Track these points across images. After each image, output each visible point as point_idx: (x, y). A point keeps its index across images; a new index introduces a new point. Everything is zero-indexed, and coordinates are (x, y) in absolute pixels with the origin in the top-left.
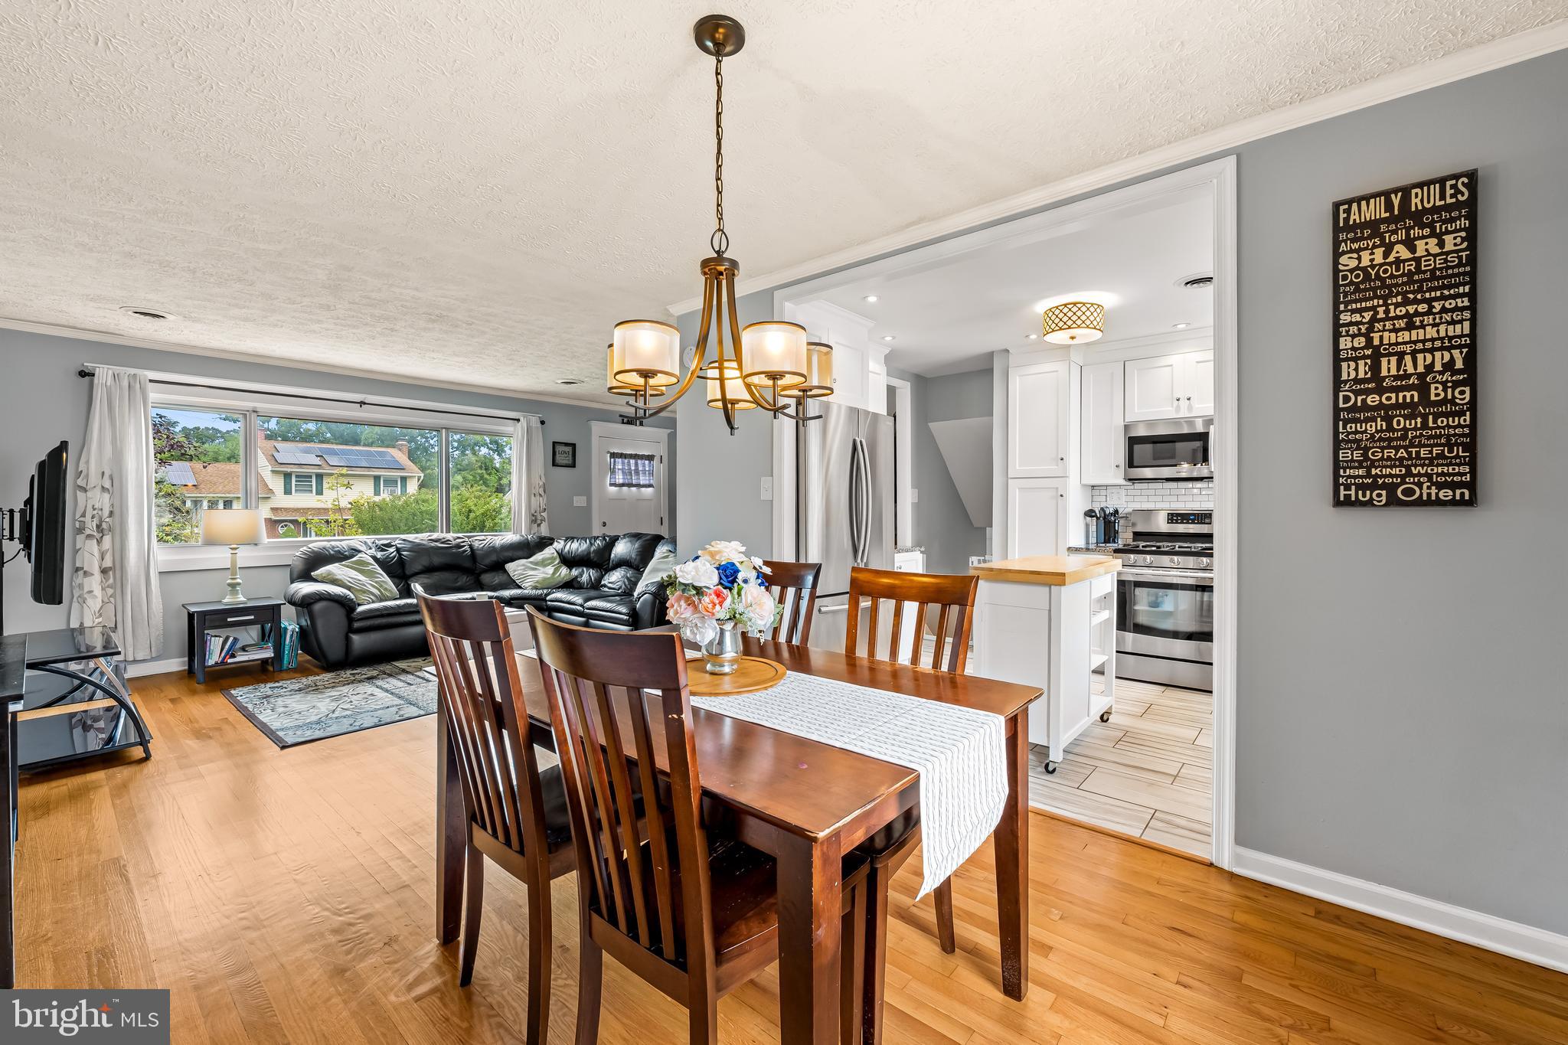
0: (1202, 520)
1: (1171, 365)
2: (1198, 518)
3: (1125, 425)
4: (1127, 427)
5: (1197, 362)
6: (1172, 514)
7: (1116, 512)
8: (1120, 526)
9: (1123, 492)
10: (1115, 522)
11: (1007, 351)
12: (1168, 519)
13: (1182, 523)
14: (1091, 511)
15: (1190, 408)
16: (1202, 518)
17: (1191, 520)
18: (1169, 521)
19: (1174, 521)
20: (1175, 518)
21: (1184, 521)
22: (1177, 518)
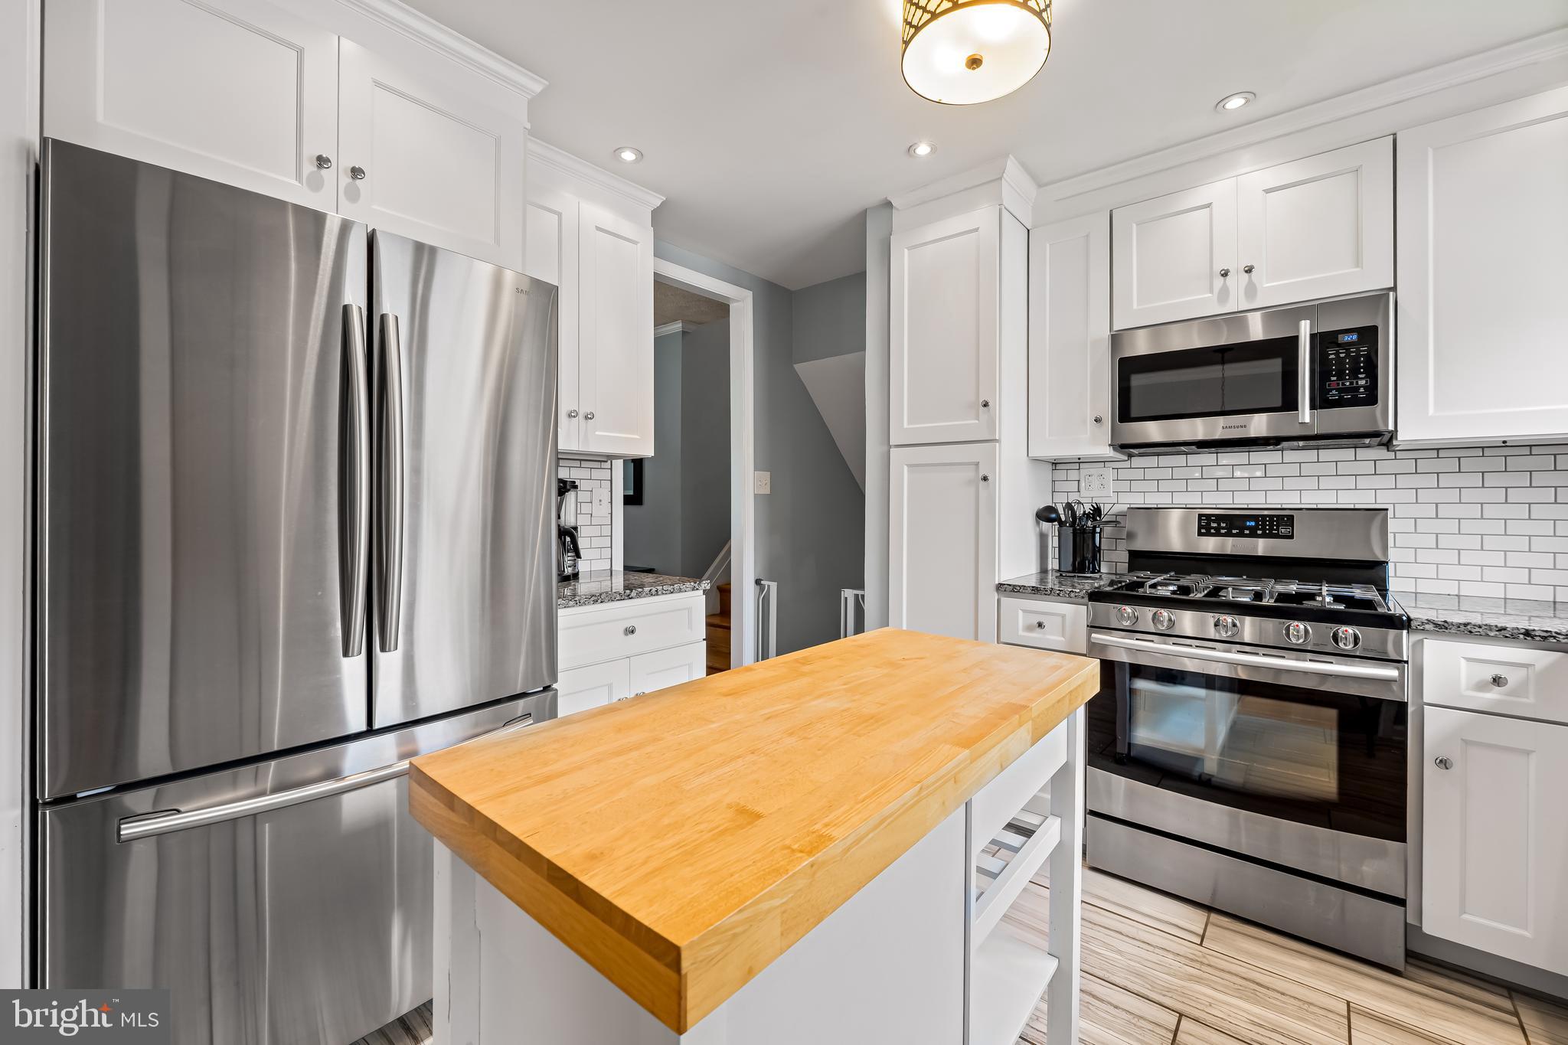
0: (1271, 529)
1: (1209, 205)
2: (1264, 525)
3: (1112, 335)
4: (1116, 339)
5: (1268, 191)
6: (1208, 516)
7: (1097, 511)
8: (1105, 538)
9: (1109, 473)
10: (1094, 532)
11: (888, 205)
12: (1200, 527)
13: (1229, 534)
14: (1050, 509)
15: (1251, 290)
16: (1271, 525)
17: (1249, 528)
18: (1203, 531)
19: (1213, 531)
20: (1214, 525)
21: (1234, 531)
22: (1219, 524)
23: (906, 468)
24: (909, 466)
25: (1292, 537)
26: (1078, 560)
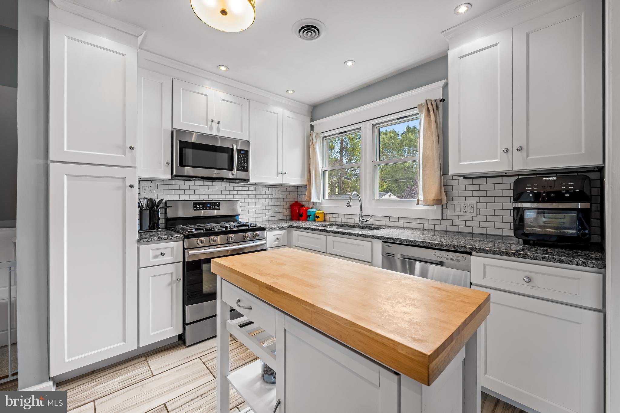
0: (214, 207)
1: (206, 95)
2: (212, 206)
3: (173, 131)
5: (223, 100)
6: (196, 203)
9: (168, 186)
15: (219, 129)
17: (208, 207)
18: (195, 208)
19: (198, 208)
20: (198, 206)
21: (204, 208)
22: (200, 206)
23: (65, 177)
24: (68, 175)
25: (220, 209)
26: (152, 223)
